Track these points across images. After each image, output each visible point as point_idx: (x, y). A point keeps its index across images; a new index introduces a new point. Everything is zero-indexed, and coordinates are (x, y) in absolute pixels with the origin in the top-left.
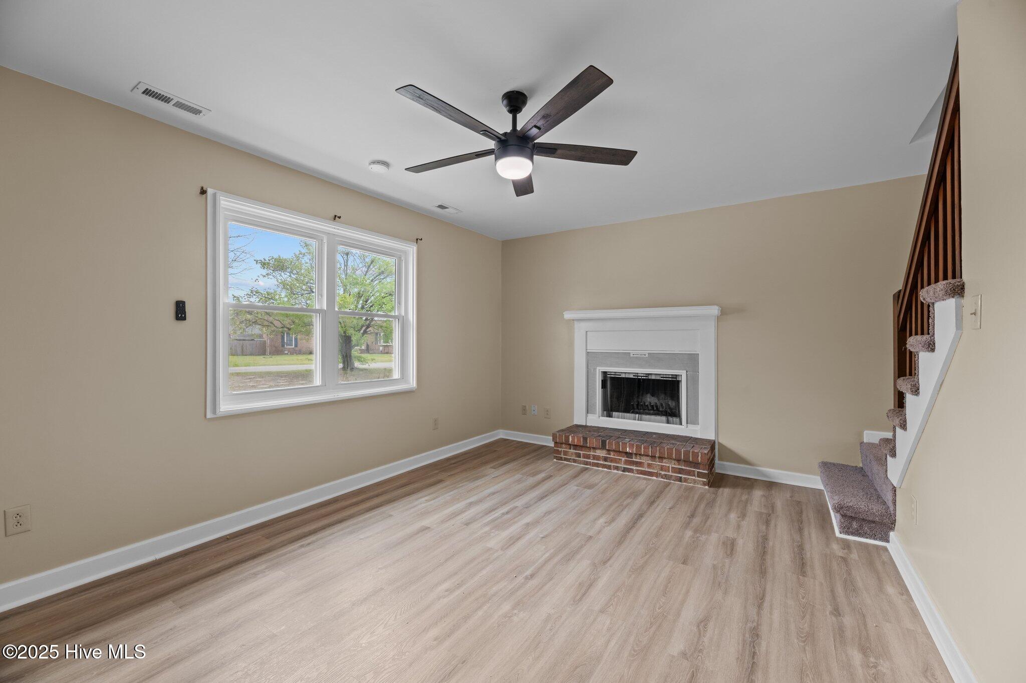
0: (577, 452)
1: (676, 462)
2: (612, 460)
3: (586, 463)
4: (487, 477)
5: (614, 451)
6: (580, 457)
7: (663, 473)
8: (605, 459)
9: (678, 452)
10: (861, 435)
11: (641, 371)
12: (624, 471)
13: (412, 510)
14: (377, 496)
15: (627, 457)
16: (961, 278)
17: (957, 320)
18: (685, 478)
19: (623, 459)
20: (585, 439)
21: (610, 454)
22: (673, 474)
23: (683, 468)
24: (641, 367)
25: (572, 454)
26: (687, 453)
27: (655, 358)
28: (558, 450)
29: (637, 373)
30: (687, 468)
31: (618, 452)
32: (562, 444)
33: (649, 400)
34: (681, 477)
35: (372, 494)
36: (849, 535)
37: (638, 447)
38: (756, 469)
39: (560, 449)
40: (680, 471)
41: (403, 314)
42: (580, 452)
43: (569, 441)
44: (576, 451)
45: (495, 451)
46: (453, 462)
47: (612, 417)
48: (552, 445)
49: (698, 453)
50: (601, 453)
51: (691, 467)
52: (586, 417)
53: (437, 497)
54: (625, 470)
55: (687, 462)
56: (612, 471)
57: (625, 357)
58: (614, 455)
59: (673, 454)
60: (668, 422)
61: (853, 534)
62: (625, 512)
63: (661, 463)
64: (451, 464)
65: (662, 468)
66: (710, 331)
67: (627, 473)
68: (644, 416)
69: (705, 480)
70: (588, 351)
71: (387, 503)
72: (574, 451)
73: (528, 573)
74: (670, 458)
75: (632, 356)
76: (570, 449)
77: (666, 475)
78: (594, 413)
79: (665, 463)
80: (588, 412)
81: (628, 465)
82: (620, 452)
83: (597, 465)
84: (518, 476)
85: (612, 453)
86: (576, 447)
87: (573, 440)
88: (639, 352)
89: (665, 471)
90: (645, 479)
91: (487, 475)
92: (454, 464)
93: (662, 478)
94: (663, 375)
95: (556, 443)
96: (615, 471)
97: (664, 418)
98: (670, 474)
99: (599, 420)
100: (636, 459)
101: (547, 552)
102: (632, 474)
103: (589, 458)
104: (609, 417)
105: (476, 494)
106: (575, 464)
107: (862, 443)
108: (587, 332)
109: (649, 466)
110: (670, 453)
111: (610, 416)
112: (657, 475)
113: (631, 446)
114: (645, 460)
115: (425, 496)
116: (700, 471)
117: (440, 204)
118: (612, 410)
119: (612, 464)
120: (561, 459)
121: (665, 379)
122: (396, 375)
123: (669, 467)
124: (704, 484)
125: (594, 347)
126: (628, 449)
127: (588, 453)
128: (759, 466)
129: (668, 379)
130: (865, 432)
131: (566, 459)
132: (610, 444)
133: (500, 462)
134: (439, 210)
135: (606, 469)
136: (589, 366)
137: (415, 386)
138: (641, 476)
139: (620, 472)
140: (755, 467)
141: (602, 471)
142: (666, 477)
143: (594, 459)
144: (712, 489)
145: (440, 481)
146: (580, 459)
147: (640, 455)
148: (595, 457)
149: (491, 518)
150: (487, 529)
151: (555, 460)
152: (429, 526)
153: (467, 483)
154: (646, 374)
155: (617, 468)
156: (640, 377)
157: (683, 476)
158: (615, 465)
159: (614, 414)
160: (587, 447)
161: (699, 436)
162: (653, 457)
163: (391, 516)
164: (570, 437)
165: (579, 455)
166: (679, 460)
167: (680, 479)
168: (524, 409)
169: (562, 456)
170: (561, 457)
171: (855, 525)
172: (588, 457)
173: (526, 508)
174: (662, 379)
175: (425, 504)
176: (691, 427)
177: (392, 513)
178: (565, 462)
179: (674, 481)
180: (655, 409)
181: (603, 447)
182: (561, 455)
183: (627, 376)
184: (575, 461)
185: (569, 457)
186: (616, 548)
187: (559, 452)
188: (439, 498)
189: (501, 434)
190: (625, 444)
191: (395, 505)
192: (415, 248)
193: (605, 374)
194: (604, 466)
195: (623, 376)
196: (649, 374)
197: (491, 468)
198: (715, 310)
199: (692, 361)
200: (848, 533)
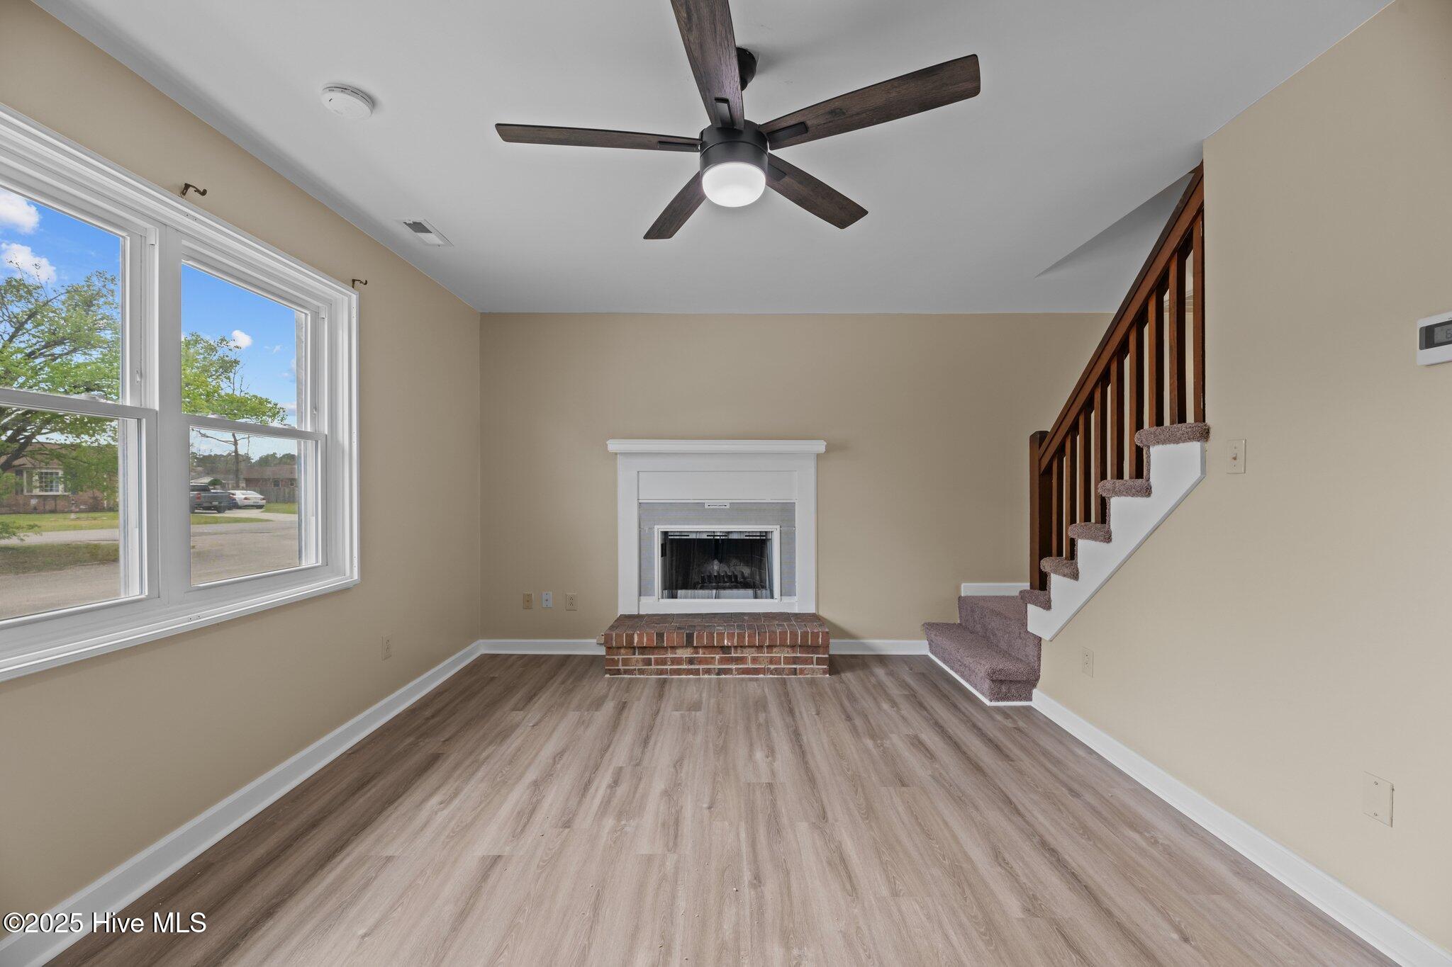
0: (646, 657)
1: (789, 650)
2: (701, 661)
3: (661, 672)
4: (519, 731)
5: (705, 647)
6: (651, 665)
7: (772, 667)
8: (691, 661)
9: (794, 634)
10: (958, 588)
11: (719, 528)
12: (718, 674)
13: (429, 833)
14: (314, 824)
15: (724, 653)
16: (1204, 421)
17: (1202, 464)
18: (801, 669)
19: (717, 657)
20: (660, 636)
21: (697, 653)
22: (785, 666)
23: (799, 655)
24: (719, 522)
25: (637, 661)
26: (805, 635)
27: (740, 510)
28: (613, 659)
29: (714, 532)
30: (804, 655)
31: (710, 647)
32: (619, 648)
33: (716, 568)
34: (795, 669)
35: (294, 825)
36: (999, 701)
37: (741, 636)
38: (862, 643)
39: (616, 658)
40: (795, 660)
41: (326, 430)
42: (651, 656)
43: (633, 642)
44: (644, 656)
45: (493, 679)
46: (428, 713)
47: (676, 598)
48: (601, 651)
49: (818, 633)
50: (685, 653)
51: (808, 653)
52: (639, 601)
53: (456, 794)
54: (720, 672)
55: (805, 647)
56: (701, 676)
57: (697, 510)
58: (704, 654)
59: (787, 639)
60: (756, 597)
61: (1003, 699)
62: (774, 734)
63: (771, 653)
64: (428, 719)
65: (771, 661)
66: (808, 472)
67: (724, 676)
68: (722, 592)
69: (825, 667)
70: (640, 501)
71: (357, 834)
72: (641, 656)
73: (747, 876)
74: (783, 645)
75: (706, 507)
76: (634, 654)
77: (776, 669)
78: (651, 594)
79: (776, 654)
80: (640, 595)
81: (724, 664)
82: (714, 647)
83: (678, 672)
84: (573, 716)
85: (701, 651)
86: (643, 649)
87: (641, 637)
88: (721, 501)
89: (776, 664)
90: (751, 680)
91: (518, 725)
92: (433, 717)
93: (772, 674)
94: (749, 532)
95: (609, 649)
96: (706, 676)
97: (750, 592)
98: (782, 666)
99: (658, 604)
100: (737, 653)
101: (738, 829)
102: (731, 676)
103: (665, 664)
104: (672, 598)
105: (530, 764)
106: (642, 676)
107: (960, 598)
108: (638, 472)
109: (754, 660)
110: (783, 638)
111: (674, 596)
112: (762, 671)
113: (731, 636)
114: (749, 654)
115: (431, 795)
116: (820, 656)
117: (418, 220)
118: (677, 588)
119: (701, 667)
120: (618, 672)
121: (751, 538)
122: (311, 559)
123: (780, 657)
124: (824, 672)
125: (649, 496)
126: (726, 641)
127: (664, 656)
128: (863, 638)
129: (755, 538)
130: (962, 586)
131: (626, 672)
132: (700, 637)
133: (519, 696)
134: (408, 233)
135: (691, 676)
136: (642, 524)
137: (356, 578)
138: (743, 676)
139: (714, 676)
140: (862, 641)
141: (689, 680)
142: (777, 671)
143: (673, 663)
144: (833, 677)
145: (434, 759)
146: (650, 667)
147: (741, 647)
148: (674, 661)
149: (597, 801)
150: (609, 822)
151: (607, 676)
152: (495, 852)
153: (491, 749)
154: (726, 532)
155: (708, 671)
156: (719, 538)
157: (798, 667)
158: (705, 667)
159: (680, 592)
160: (664, 647)
161: (796, 610)
162: (760, 647)
163: (389, 859)
164: (636, 636)
165: (648, 662)
166: (793, 647)
167: (794, 672)
168: (528, 601)
169: (621, 667)
170: (619, 670)
171: (1004, 689)
172: (664, 662)
173: (638, 765)
174: (748, 538)
175: (446, 812)
176: (786, 599)
177: (389, 852)
178: (626, 676)
179: (788, 675)
180: (733, 580)
181: (689, 643)
182: (618, 666)
183: (699, 536)
184: (641, 672)
185: (632, 668)
186: (815, 791)
187: (615, 662)
188: (463, 794)
189: (484, 647)
190: (721, 635)
191: (379, 831)
192: (354, 297)
193: (665, 534)
194: (689, 672)
195: (693, 536)
196: (729, 532)
197: (514, 709)
198: (820, 446)
199: (785, 512)
200: (998, 700)
